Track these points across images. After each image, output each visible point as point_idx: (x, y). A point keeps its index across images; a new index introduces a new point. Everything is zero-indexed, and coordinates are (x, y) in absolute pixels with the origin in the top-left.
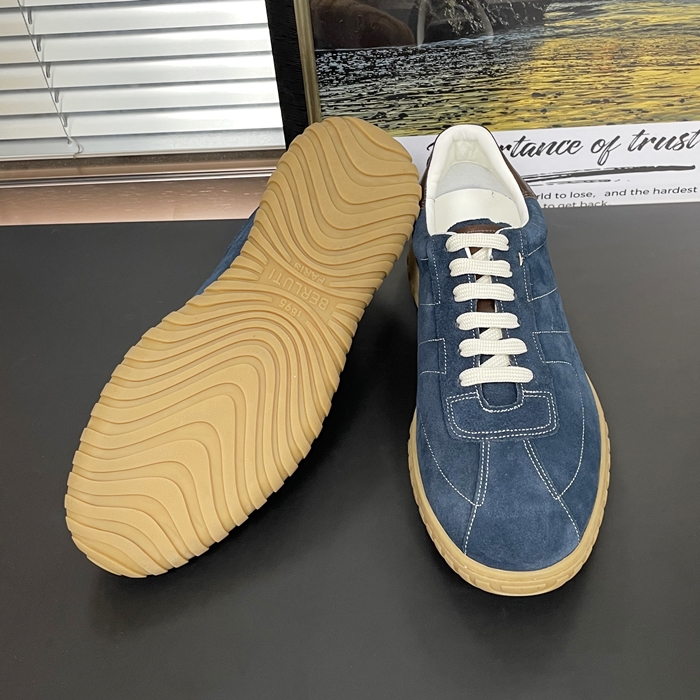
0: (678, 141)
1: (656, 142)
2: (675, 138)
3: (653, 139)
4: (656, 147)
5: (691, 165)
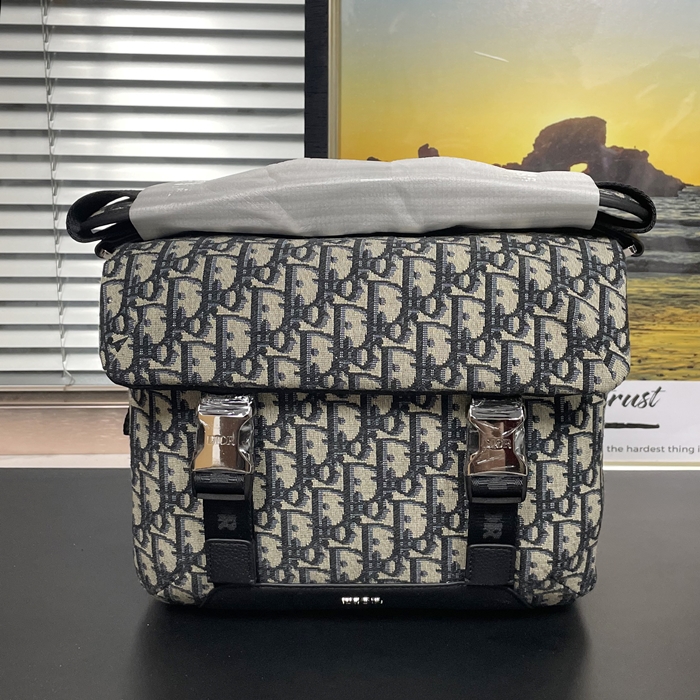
0: (640, 399)
1: (623, 399)
2: (637, 397)
3: (620, 397)
4: (624, 404)
5: (655, 424)
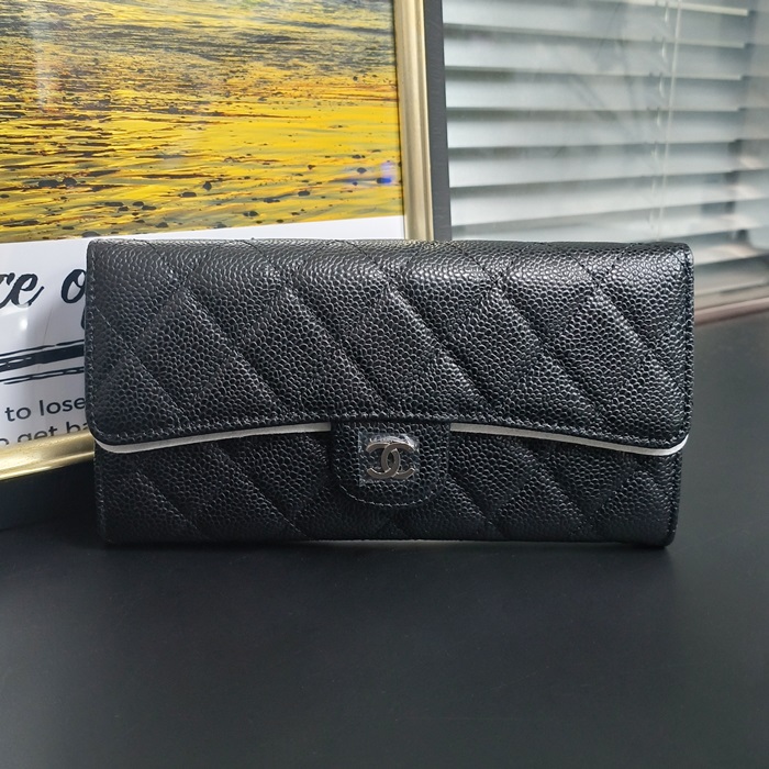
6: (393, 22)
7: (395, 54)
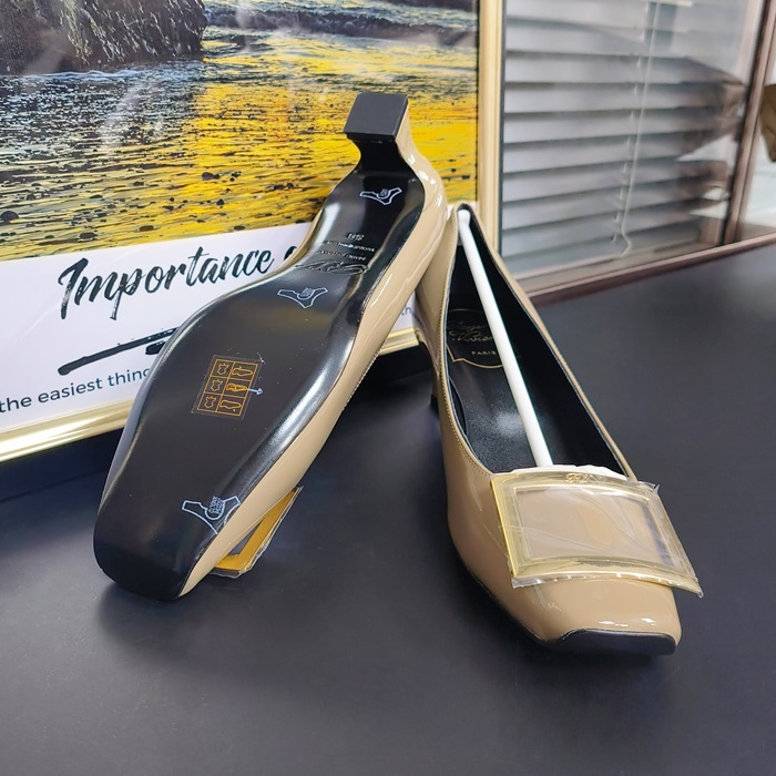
6: (478, 62)
7: (477, 85)
